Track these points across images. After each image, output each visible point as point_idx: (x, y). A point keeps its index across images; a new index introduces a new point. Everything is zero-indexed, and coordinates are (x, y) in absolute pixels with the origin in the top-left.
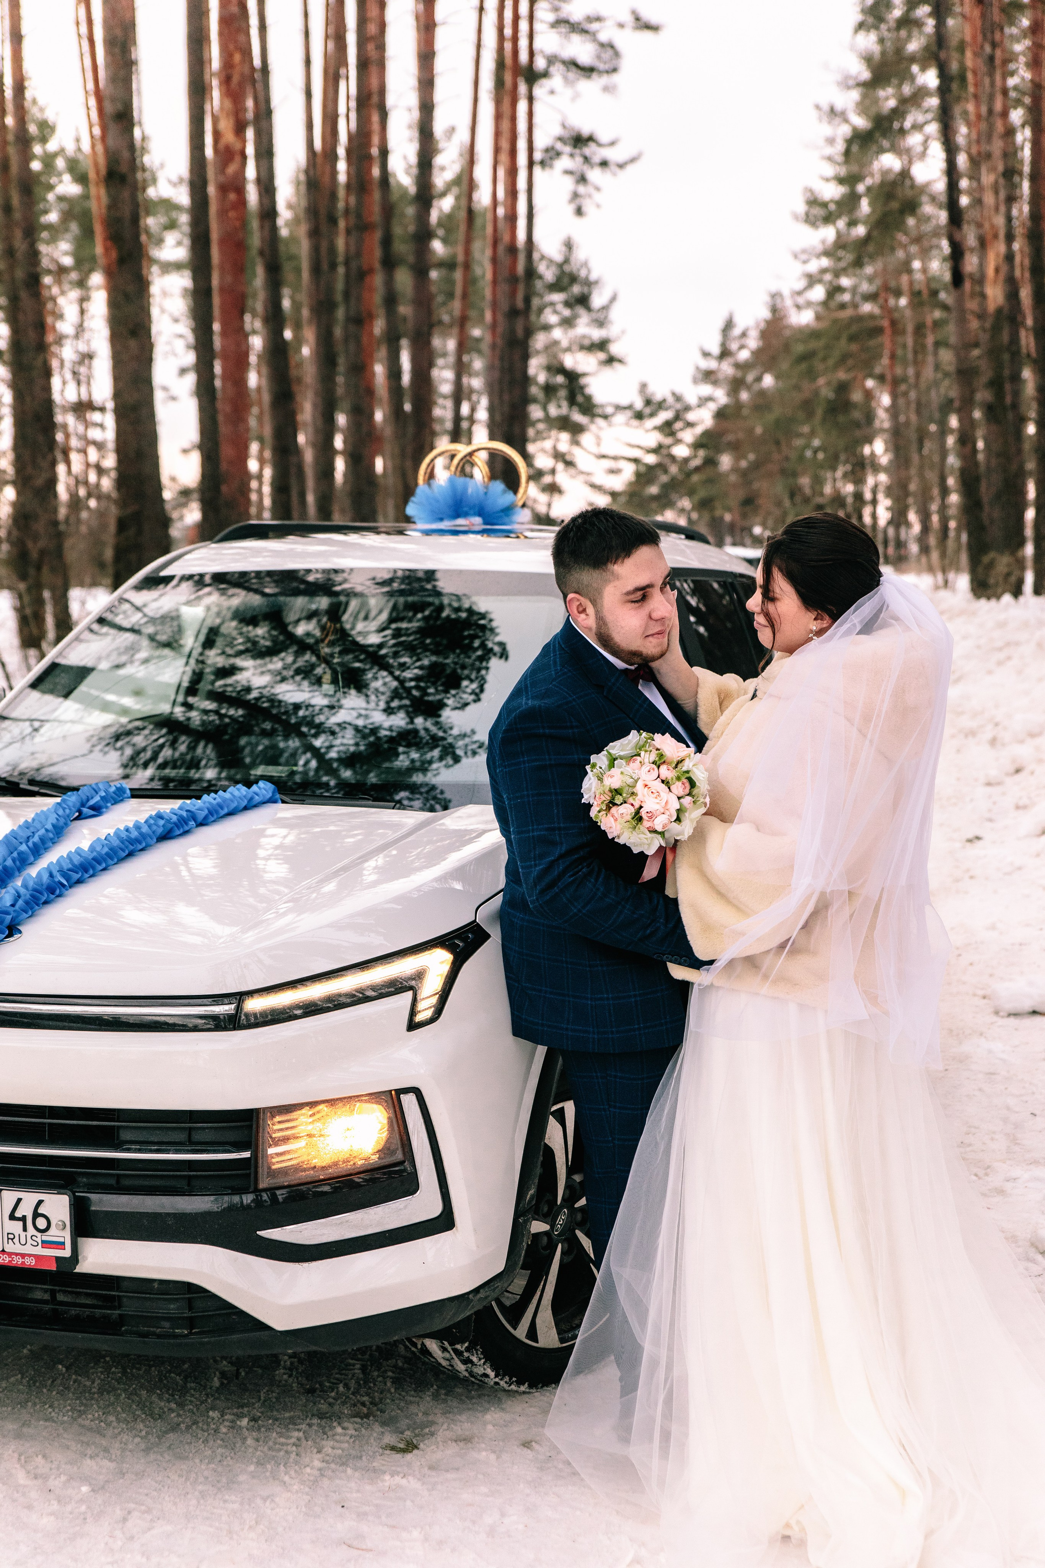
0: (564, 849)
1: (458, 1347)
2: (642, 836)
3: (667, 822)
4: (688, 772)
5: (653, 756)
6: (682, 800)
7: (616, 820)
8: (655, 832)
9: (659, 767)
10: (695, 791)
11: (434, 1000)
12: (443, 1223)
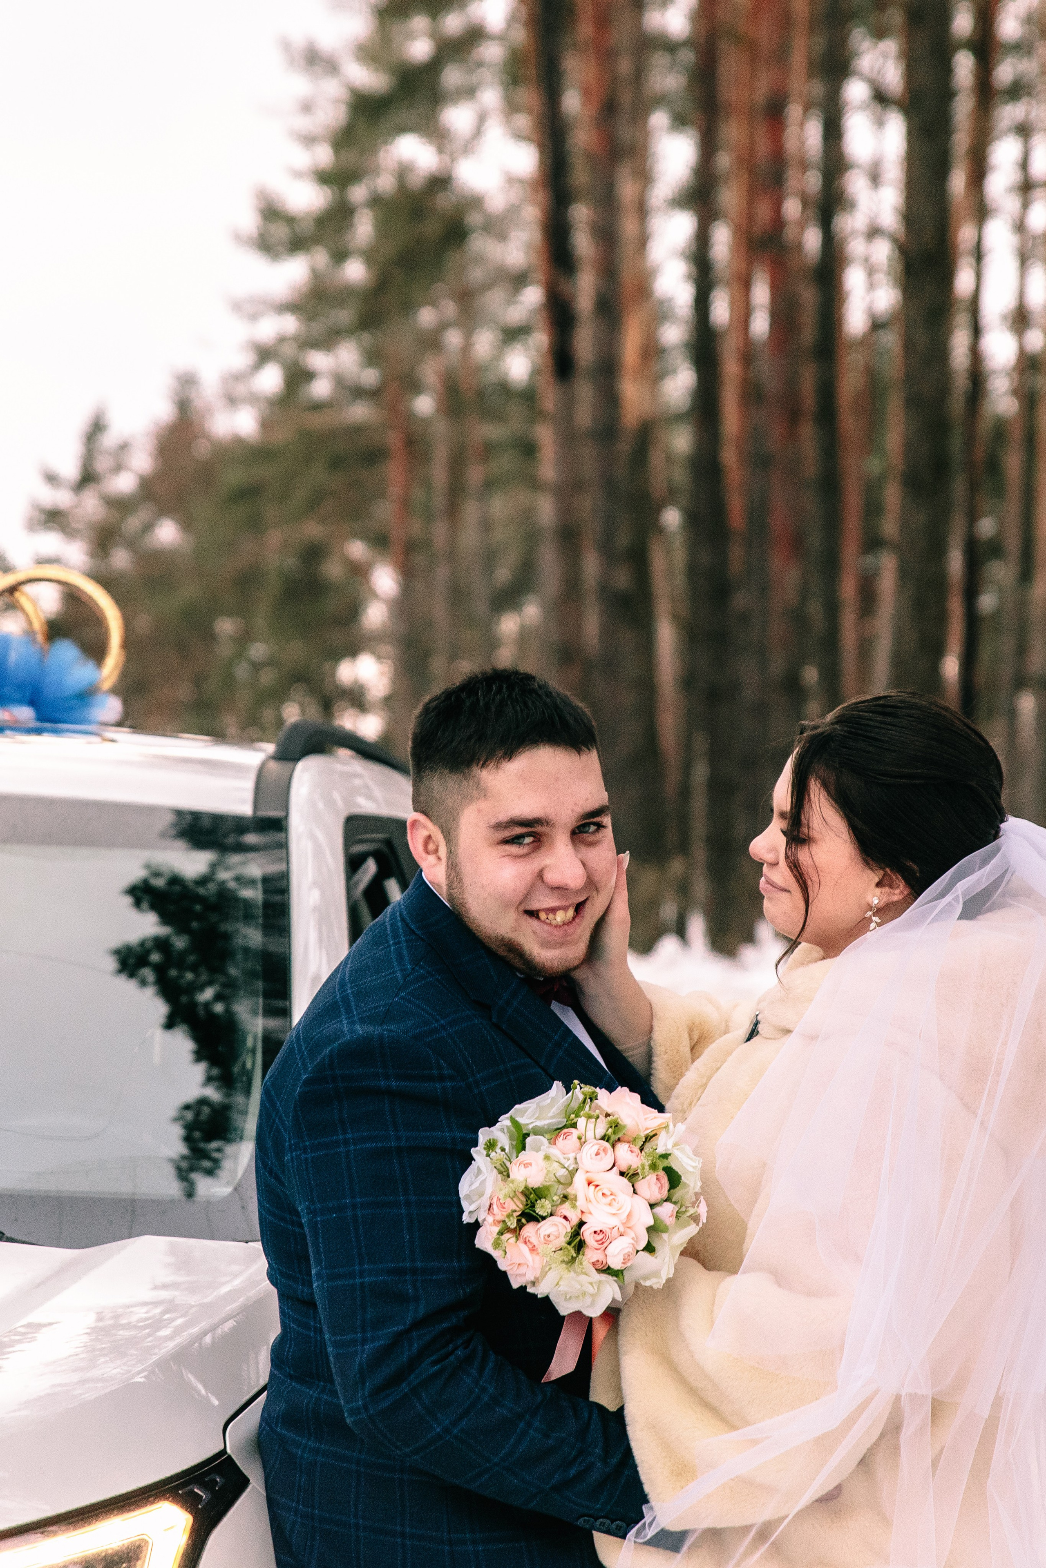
0: (421, 1312)
2: (583, 1278)
3: (630, 1250)
4: (665, 1156)
5: (602, 1127)
6: (657, 1210)
7: (533, 1249)
8: (607, 1270)
9: (613, 1146)
10: (678, 1193)
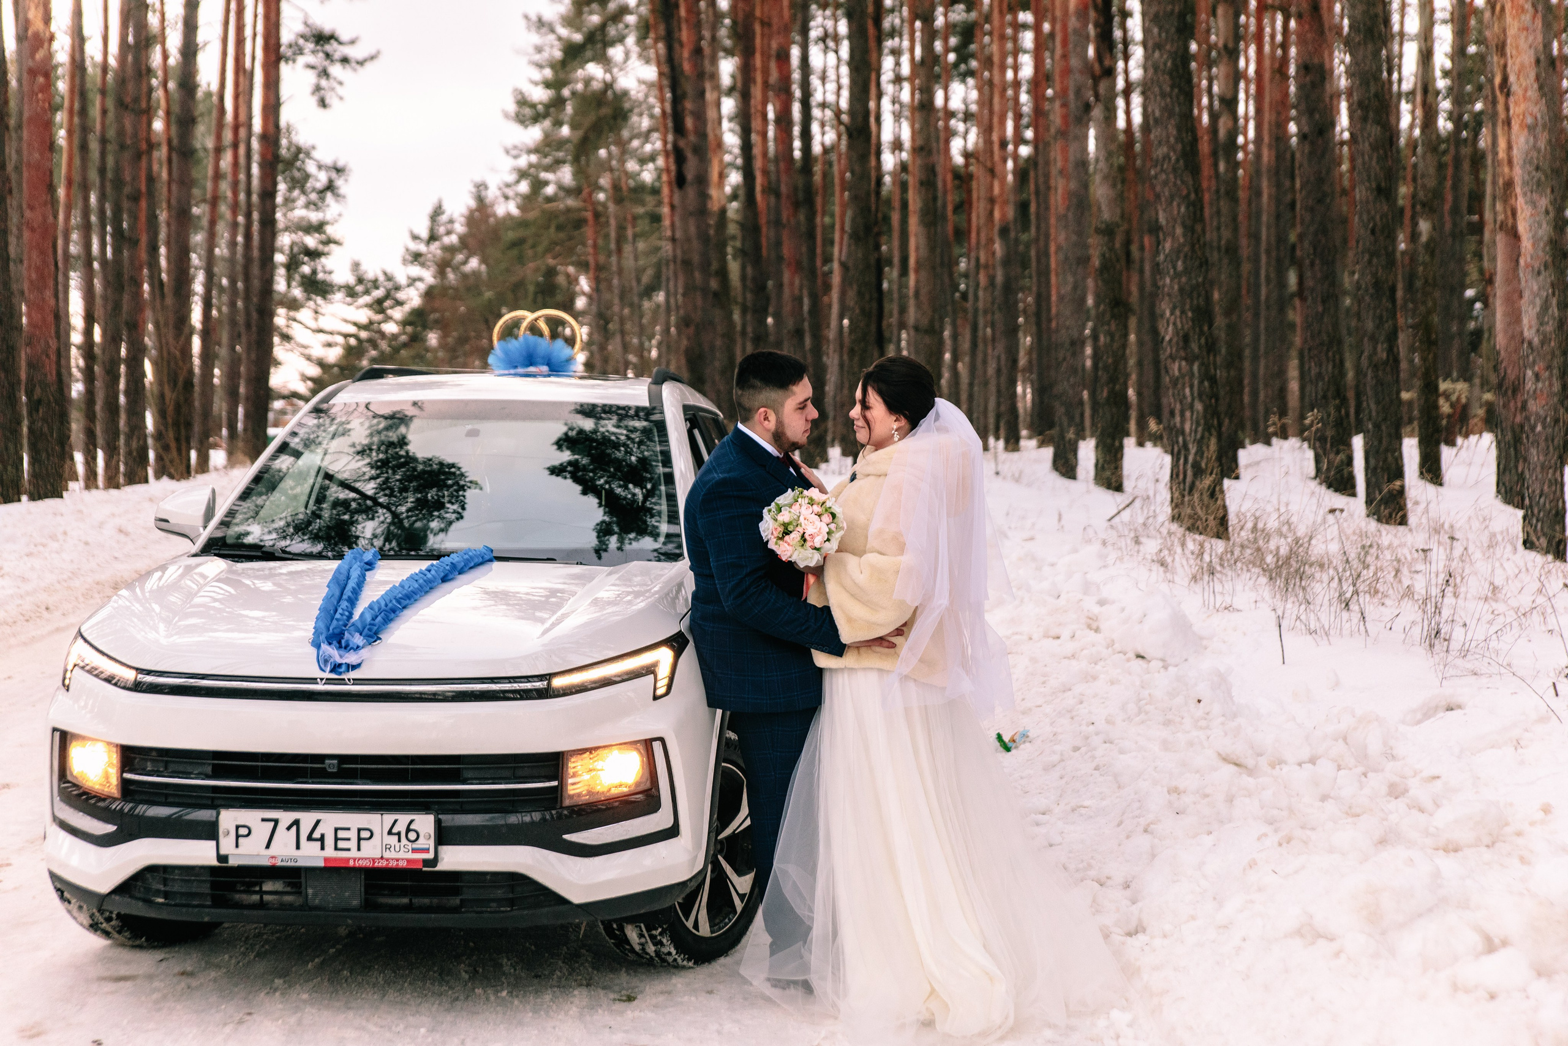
1: (654, 932)
3: (822, 541)
7: (788, 545)
8: (816, 549)
9: (811, 505)
11: (666, 681)
12: (673, 832)
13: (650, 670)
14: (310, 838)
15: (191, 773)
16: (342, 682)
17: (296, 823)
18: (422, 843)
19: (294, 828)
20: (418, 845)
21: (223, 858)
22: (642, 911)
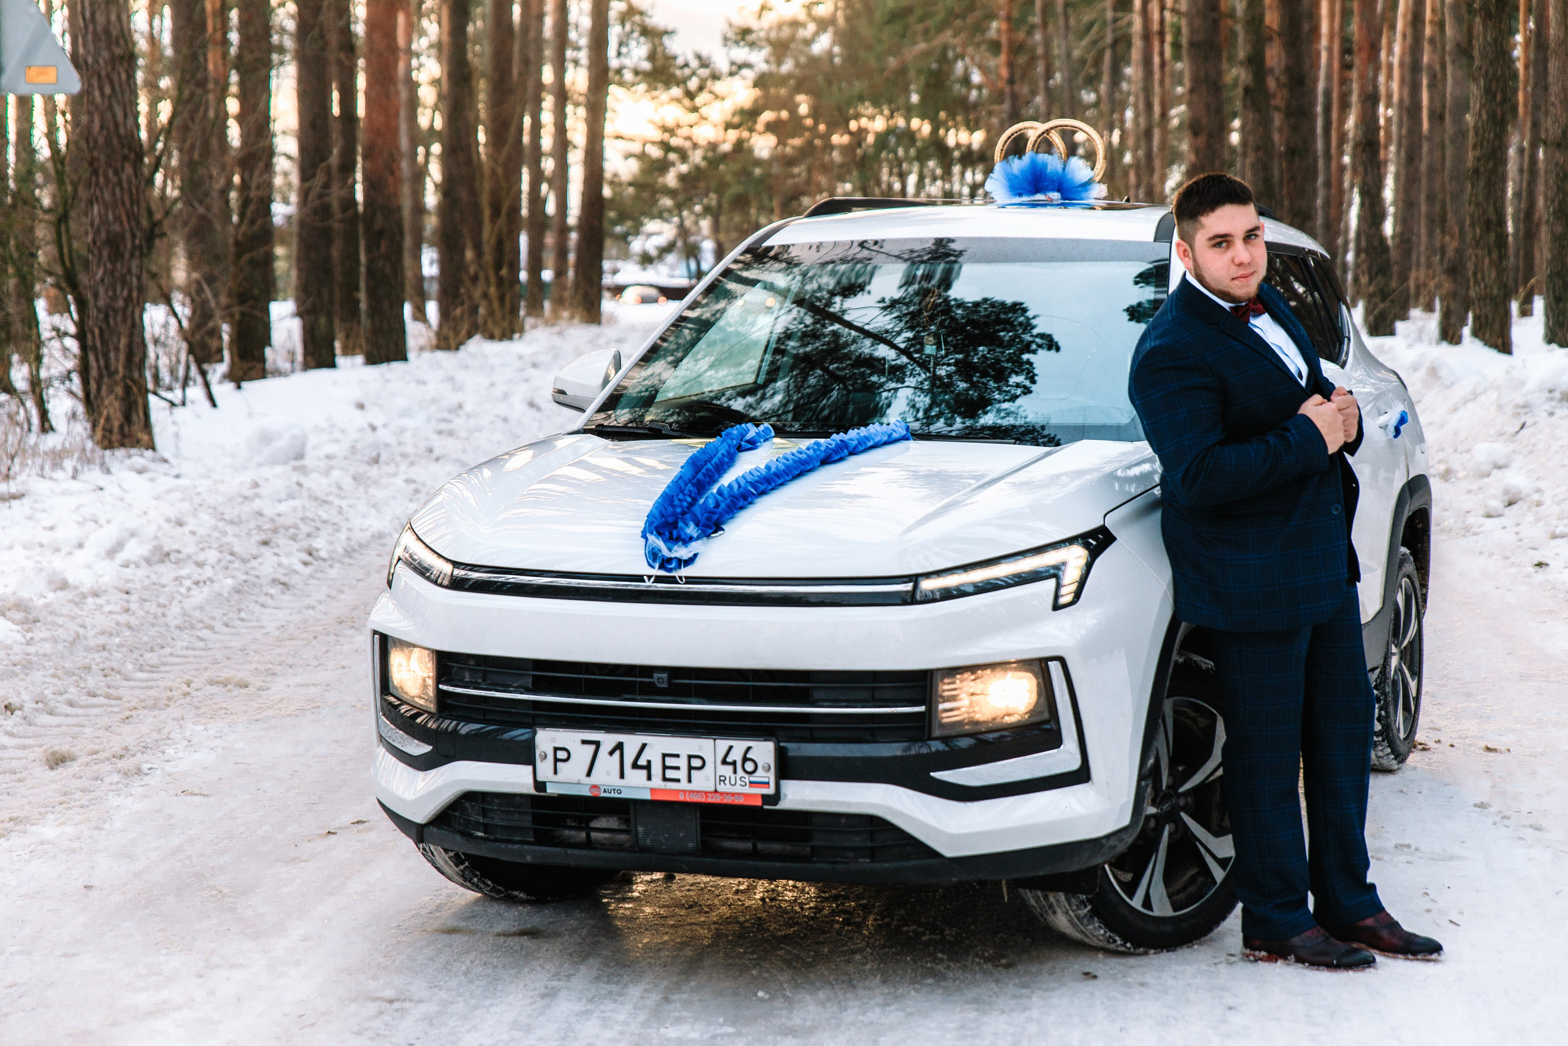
11: (1074, 587)
12: (1081, 775)
13: (1054, 573)
14: (635, 766)
15: (511, 686)
16: (672, 580)
17: (620, 746)
18: (760, 775)
19: (617, 753)
20: (757, 777)
21: (540, 786)
22: (1041, 873)
